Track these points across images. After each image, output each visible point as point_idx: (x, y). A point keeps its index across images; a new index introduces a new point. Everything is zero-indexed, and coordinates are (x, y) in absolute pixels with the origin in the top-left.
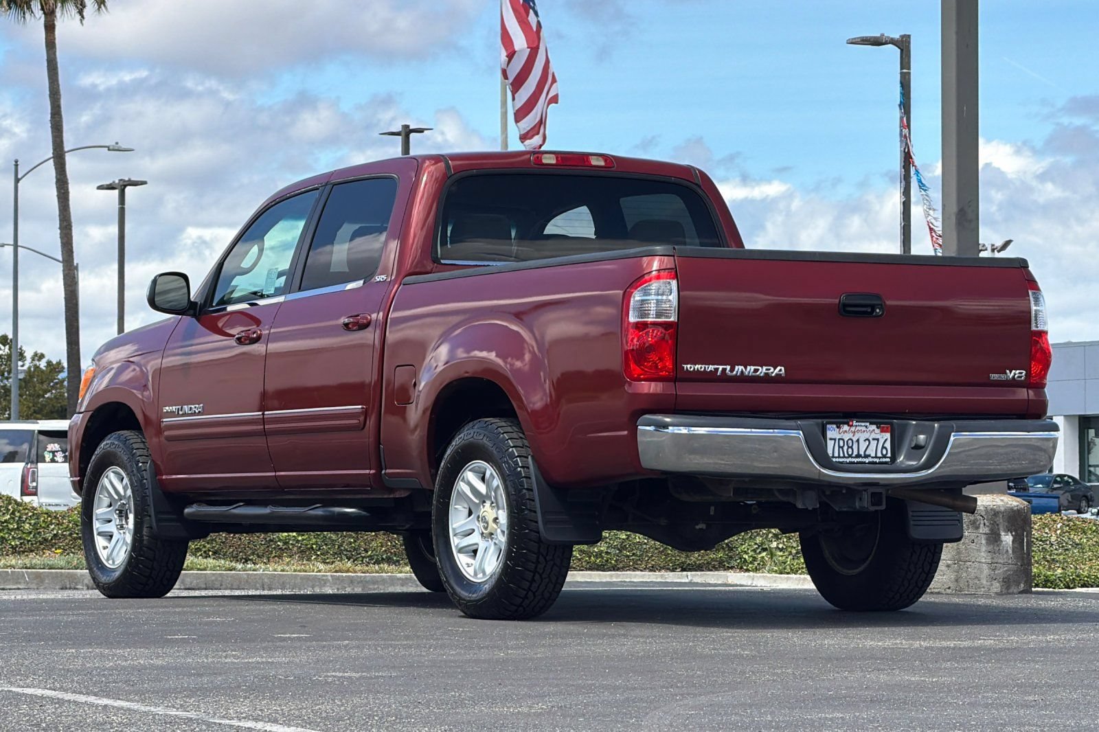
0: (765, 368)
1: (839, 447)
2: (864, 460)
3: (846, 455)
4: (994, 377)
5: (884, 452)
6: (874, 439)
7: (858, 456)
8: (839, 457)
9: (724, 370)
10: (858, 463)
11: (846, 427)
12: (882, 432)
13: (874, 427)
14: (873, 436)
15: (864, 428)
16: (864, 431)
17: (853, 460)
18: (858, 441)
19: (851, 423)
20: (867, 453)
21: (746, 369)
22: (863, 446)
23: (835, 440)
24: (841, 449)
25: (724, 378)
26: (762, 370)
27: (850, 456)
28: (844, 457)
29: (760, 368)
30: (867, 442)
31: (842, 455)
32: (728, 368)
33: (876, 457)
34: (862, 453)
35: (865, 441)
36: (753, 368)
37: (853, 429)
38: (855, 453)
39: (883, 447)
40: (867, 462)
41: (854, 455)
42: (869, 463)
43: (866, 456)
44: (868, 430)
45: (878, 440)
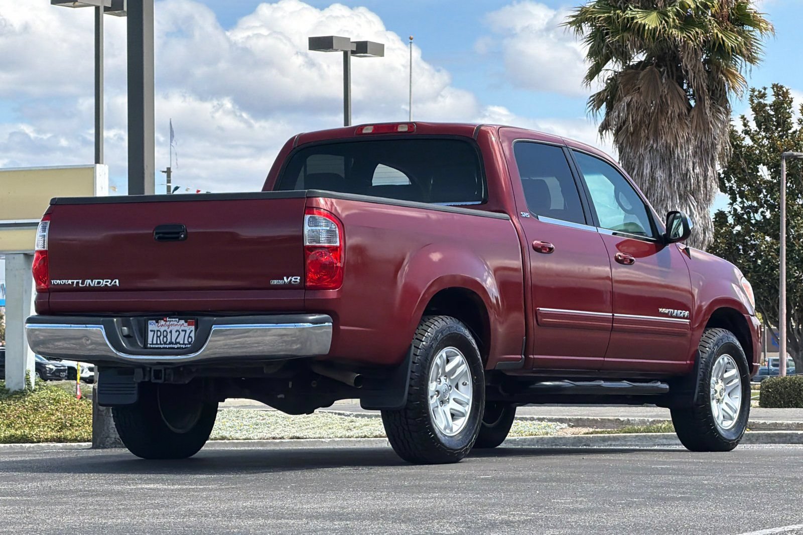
0: (105, 280)
1: (157, 337)
2: (174, 346)
3: (162, 343)
4: (275, 282)
5: (190, 340)
6: (182, 331)
7: (170, 343)
8: (157, 344)
9: (78, 283)
10: (169, 348)
11: (162, 322)
12: (189, 325)
13: (182, 322)
14: (183, 328)
15: (175, 323)
16: (176, 325)
17: (166, 346)
18: (171, 332)
19: (165, 319)
20: (177, 341)
21: (92, 282)
22: (175, 335)
23: (154, 331)
24: (158, 338)
25: (78, 290)
26: (103, 283)
27: (165, 343)
28: (161, 344)
29: (102, 281)
30: (178, 333)
31: (159, 342)
32: (80, 281)
33: (184, 344)
34: (173, 340)
35: (176, 332)
36: (97, 281)
37: (168, 323)
38: (169, 340)
39: (189, 337)
40: (176, 347)
41: (168, 343)
42: (178, 348)
43: (176, 343)
44: (179, 323)
45: (185, 331)
